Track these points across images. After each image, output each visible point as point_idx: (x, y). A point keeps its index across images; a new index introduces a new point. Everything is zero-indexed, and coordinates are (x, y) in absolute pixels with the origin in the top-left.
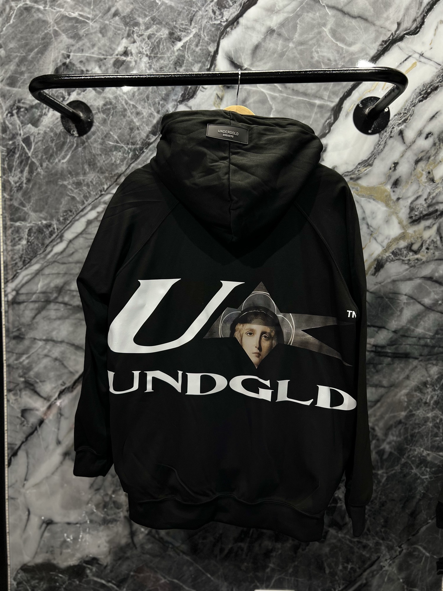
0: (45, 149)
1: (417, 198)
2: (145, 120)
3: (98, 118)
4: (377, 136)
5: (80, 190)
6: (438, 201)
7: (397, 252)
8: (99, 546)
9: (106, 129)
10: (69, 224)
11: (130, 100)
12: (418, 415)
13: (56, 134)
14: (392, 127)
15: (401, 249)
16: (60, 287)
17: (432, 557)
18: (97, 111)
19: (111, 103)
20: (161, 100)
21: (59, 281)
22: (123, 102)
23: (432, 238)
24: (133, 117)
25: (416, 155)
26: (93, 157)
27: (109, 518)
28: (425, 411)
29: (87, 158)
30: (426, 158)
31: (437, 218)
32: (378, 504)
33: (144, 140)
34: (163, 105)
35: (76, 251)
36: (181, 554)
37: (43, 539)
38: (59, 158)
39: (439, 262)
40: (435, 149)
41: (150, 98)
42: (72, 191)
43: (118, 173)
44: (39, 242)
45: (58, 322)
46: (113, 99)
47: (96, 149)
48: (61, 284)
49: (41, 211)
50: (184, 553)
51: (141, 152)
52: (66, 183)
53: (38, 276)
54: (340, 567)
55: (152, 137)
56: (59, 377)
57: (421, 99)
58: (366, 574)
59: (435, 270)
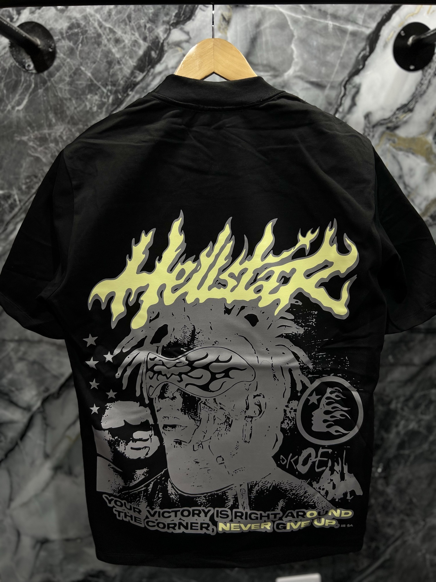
2: (127, 50)
3: (62, 46)
4: (420, 72)
5: (46, 148)
7: (435, 216)
9: (75, 62)
11: (106, 20)
13: (4, 70)
18: (60, 37)
19: (78, 26)
20: (148, 22)
22: (96, 25)
24: (111, 46)
26: (60, 102)
29: (51, 104)
33: (128, 78)
34: (151, 30)
37: (39, 559)
38: (13, 103)
41: (132, 19)
42: (36, 150)
46: (82, 20)
47: (63, 91)
51: (125, 95)
52: (25, 138)
55: (139, 74)
58: (390, 550)
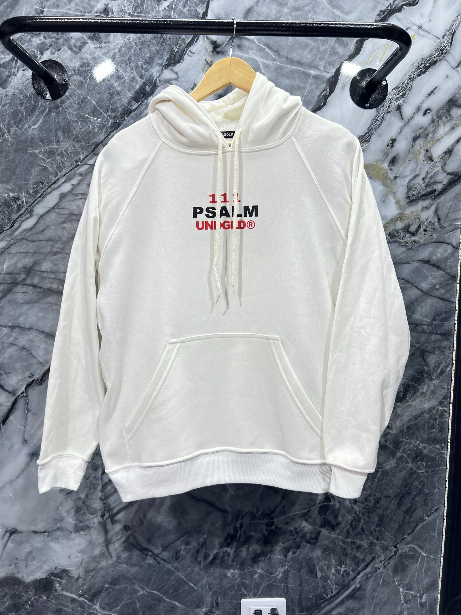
0: (12, 113)
1: (415, 177)
2: (126, 85)
3: (74, 80)
4: (375, 110)
5: (53, 160)
6: (436, 181)
7: (394, 234)
8: (69, 557)
9: (83, 93)
10: (40, 197)
12: (415, 406)
13: (26, 97)
14: (390, 102)
15: (398, 230)
16: (28, 267)
17: (427, 556)
18: (73, 73)
19: (88, 65)
20: (145, 64)
21: (27, 261)
23: (430, 219)
25: (414, 131)
26: (68, 124)
27: (82, 524)
28: (422, 402)
29: (61, 124)
30: (424, 135)
31: (435, 198)
32: (372, 502)
33: (126, 107)
34: (147, 69)
35: (47, 227)
36: (162, 562)
37: (6, 550)
38: (30, 123)
39: (437, 244)
40: (433, 126)
42: (44, 161)
43: (96, 142)
44: (5, 217)
45: (26, 307)
46: (91, 60)
47: (72, 115)
48: (31, 265)
49: (8, 182)
50: (165, 561)
52: (36, 151)
53: (3, 255)
54: (333, 571)
55: (135, 104)
56: (28, 367)
57: (420, 73)
58: (359, 577)
59: (433, 253)
